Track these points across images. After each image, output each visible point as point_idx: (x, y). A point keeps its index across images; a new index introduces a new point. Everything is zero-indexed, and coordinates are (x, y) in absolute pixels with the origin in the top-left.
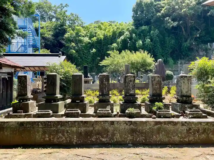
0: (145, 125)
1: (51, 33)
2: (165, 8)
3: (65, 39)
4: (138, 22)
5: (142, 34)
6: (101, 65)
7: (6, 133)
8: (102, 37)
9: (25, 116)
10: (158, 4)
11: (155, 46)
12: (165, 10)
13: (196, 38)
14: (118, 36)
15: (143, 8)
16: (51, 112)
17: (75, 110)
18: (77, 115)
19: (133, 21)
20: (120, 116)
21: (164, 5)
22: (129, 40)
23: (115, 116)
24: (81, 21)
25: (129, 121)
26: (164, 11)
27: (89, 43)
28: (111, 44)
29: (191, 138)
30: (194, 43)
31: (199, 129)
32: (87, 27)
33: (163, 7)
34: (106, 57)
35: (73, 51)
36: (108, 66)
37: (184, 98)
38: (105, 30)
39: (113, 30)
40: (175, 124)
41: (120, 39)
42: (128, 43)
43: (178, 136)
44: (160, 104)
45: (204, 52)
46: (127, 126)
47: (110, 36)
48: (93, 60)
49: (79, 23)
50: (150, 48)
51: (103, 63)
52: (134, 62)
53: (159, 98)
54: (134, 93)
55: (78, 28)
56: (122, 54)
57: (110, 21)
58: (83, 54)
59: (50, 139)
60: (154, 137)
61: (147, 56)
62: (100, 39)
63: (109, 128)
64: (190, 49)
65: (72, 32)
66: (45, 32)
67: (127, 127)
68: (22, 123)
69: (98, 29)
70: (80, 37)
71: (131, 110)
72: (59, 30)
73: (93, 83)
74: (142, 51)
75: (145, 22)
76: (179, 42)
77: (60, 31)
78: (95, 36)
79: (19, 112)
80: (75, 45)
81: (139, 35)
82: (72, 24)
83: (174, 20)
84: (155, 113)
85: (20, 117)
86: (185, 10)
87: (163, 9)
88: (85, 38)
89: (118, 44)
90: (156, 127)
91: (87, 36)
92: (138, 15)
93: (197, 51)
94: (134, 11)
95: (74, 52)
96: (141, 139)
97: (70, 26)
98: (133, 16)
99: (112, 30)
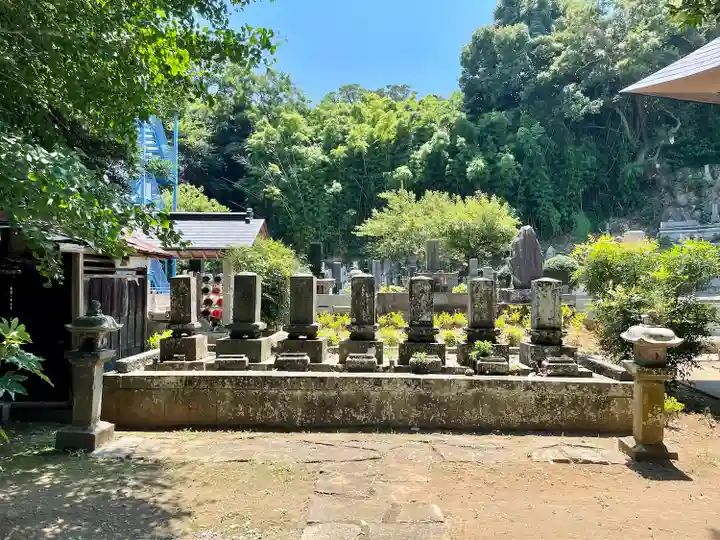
0: (447, 388)
1: (207, 133)
2: (562, 56)
3: (249, 152)
4: (477, 100)
5: (490, 137)
6: (358, 234)
7: (156, 401)
8: (364, 145)
9: (191, 367)
10: (542, 42)
11: (533, 176)
12: (563, 61)
13: (666, 148)
14: (414, 143)
15: (494, 54)
16: (246, 359)
17: (298, 356)
18: (303, 367)
19: (463, 95)
20: (397, 370)
21: (560, 45)
22: (447, 154)
23: (385, 369)
24: (299, 94)
25: (413, 380)
26: (559, 65)
27: (324, 164)
28: (393, 168)
29: (546, 417)
30: (658, 166)
31: (563, 399)
32: (317, 114)
33: (558, 53)
34: (375, 211)
35: (273, 188)
36: (382, 237)
37: (545, 333)
38: (373, 123)
39: (400, 125)
40: (511, 386)
41: (421, 152)
42: (447, 163)
43: (518, 412)
44: (487, 345)
45: (691, 194)
46: (411, 389)
47: (389, 141)
48: (335, 218)
49: (291, 101)
50: (514, 180)
51: (367, 229)
52: (458, 228)
53: (488, 332)
54: (429, 319)
55: (288, 116)
56: (425, 202)
57: (393, 85)
58: (305, 200)
59: (247, 414)
60: (467, 413)
61: (497, 211)
62: (356, 150)
63: (372, 393)
64: (647, 184)
65: (270, 128)
66: (187, 130)
67: (409, 391)
68: (190, 380)
69: (351, 118)
70: (294, 147)
71: (420, 357)
72: (232, 122)
73: (335, 291)
74: (484, 197)
75: (499, 99)
76: (610, 161)
77: (233, 128)
78: (343, 142)
79: (177, 359)
80: (280, 172)
81: (481, 139)
82: (270, 103)
83: (591, 93)
84: (473, 365)
85: (181, 368)
86: (624, 62)
87: (558, 60)
88: (312, 147)
89: (413, 168)
90: (470, 393)
91: (319, 141)
92: (477, 76)
93: (669, 189)
94: (464, 62)
95: (277, 191)
96: (438, 416)
97: (263, 112)
98: (463, 80)
99: (396, 122)
